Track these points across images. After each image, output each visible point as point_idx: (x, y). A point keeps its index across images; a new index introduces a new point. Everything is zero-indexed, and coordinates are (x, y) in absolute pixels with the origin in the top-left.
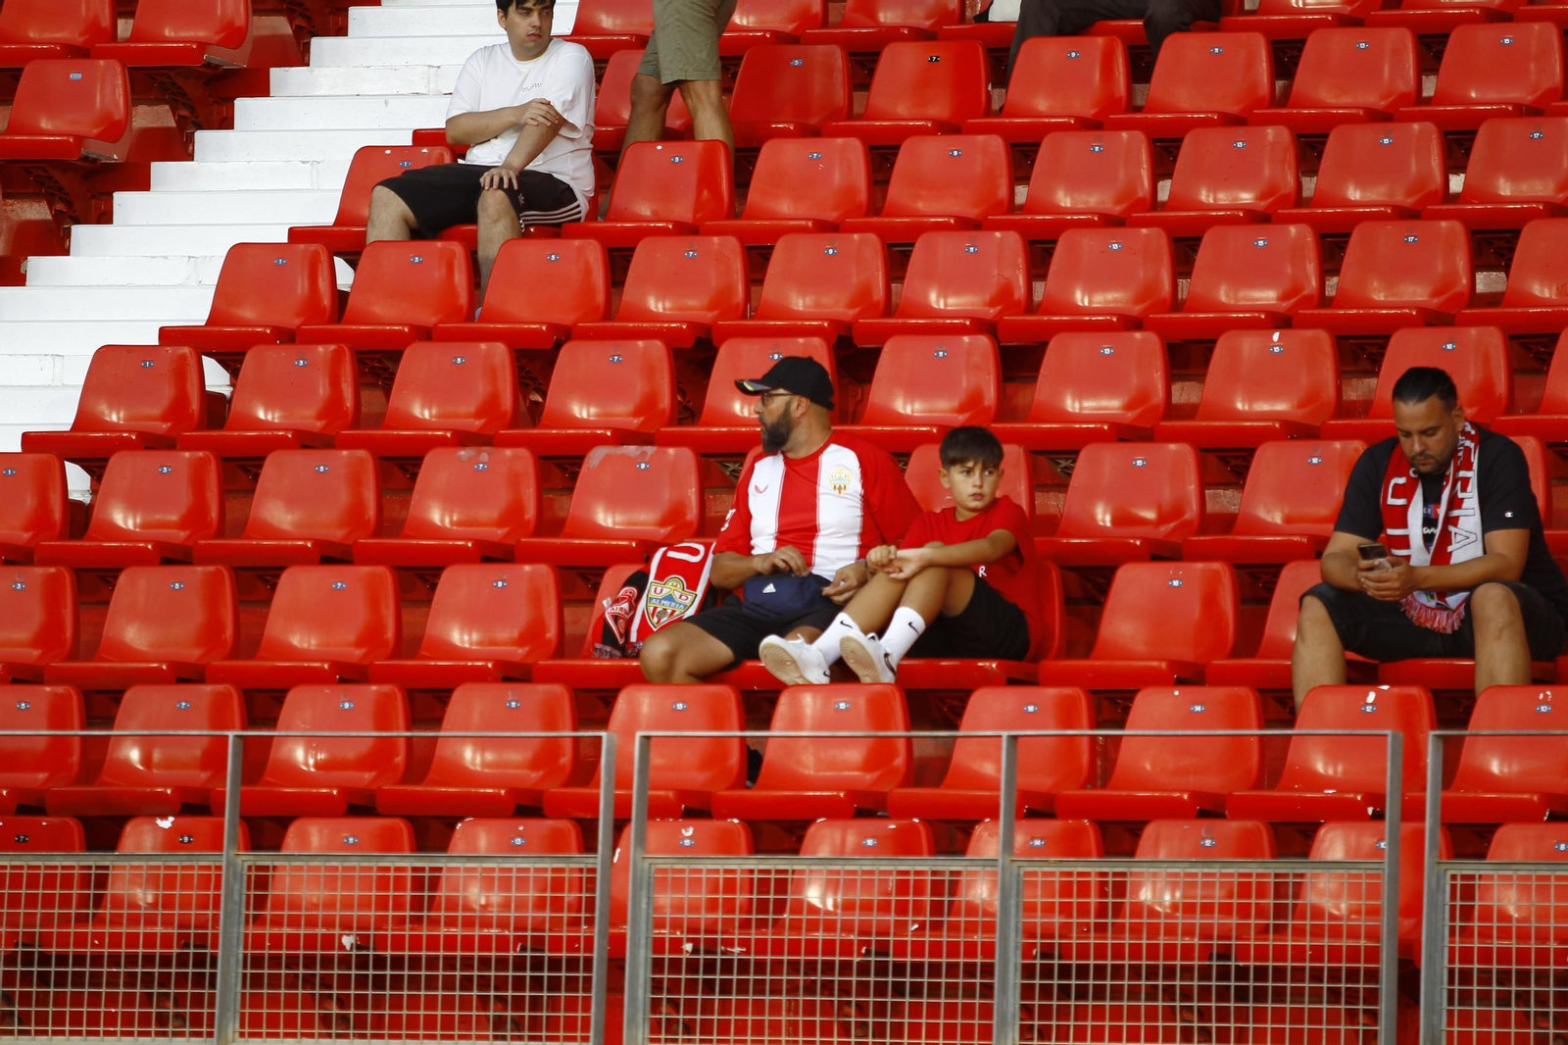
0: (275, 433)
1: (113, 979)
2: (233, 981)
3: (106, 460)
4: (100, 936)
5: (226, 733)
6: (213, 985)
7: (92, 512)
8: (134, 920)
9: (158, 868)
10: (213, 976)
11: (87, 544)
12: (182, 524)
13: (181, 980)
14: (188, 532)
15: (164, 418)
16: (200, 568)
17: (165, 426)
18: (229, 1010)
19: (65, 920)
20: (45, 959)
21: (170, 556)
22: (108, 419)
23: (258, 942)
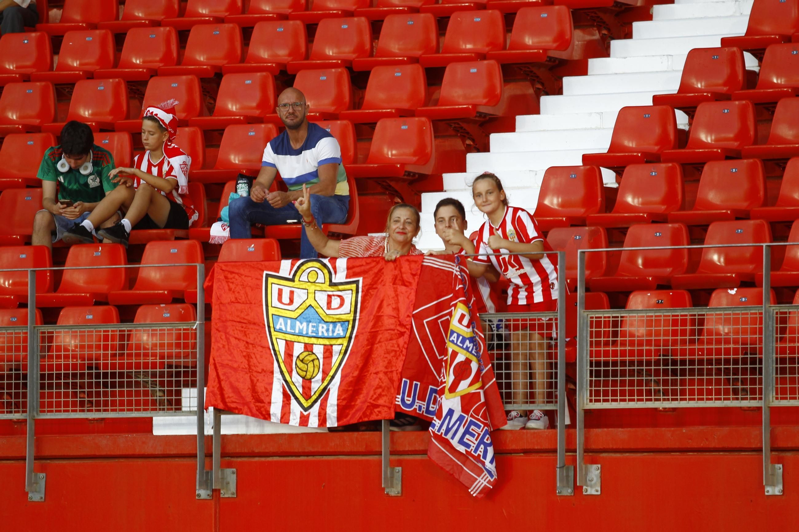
0: (782, 89)
1: (709, 372)
2: (771, 371)
3: (696, 108)
4: (702, 350)
5: (761, 244)
6: (761, 373)
7: (689, 135)
8: (719, 342)
9: (730, 314)
10: (761, 369)
11: (687, 151)
12: (736, 139)
13: (744, 371)
14: (738, 143)
15: (725, 84)
16: (745, 161)
17: (725, 89)
18: (769, 386)
19: (683, 342)
20: (674, 362)
21: (730, 155)
22: (696, 86)
23: (783, 350)
